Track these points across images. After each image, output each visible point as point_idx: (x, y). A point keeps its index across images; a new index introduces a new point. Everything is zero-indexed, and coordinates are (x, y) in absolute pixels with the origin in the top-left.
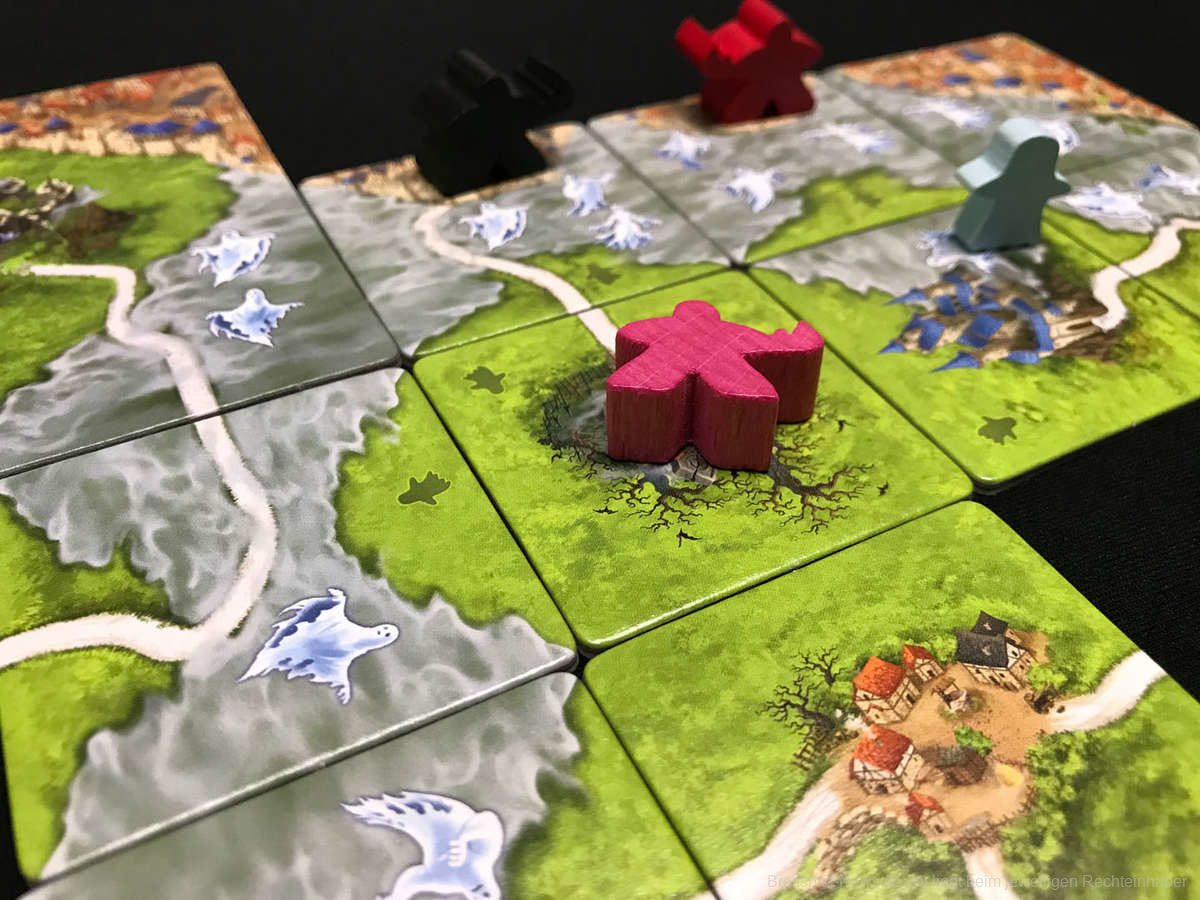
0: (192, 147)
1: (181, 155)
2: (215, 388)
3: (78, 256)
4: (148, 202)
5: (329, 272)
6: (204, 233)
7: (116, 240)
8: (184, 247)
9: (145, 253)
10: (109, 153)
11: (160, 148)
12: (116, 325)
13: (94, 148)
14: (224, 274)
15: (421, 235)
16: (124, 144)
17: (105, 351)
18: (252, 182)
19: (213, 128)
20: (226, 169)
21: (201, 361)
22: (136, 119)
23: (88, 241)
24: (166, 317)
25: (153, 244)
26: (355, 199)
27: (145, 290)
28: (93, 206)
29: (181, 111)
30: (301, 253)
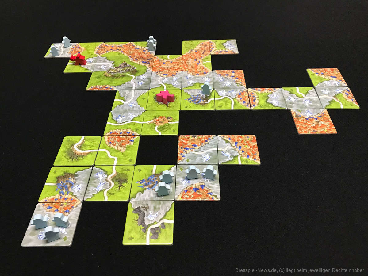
0: (146, 65)
1: (145, 66)
2: (135, 88)
3: (132, 74)
4: (140, 70)
5: (149, 81)
6: (142, 75)
7: (135, 73)
8: (140, 75)
9: (137, 75)
10: (139, 64)
11: (144, 64)
12: (131, 81)
13: (138, 63)
14: (141, 79)
15: (158, 79)
16: (141, 63)
17: (130, 83)
18: (149, 70)
19: (149, 63)
20: (147, 68)
21: (135, 85)
22: (143, 61)
23: (133, 73)
24: (135, 81)
25: (137, 74)
26: (156, 74)
27: (135, 78)
28: (135, 69)
29: (148, 60)
30: (148, 79)
